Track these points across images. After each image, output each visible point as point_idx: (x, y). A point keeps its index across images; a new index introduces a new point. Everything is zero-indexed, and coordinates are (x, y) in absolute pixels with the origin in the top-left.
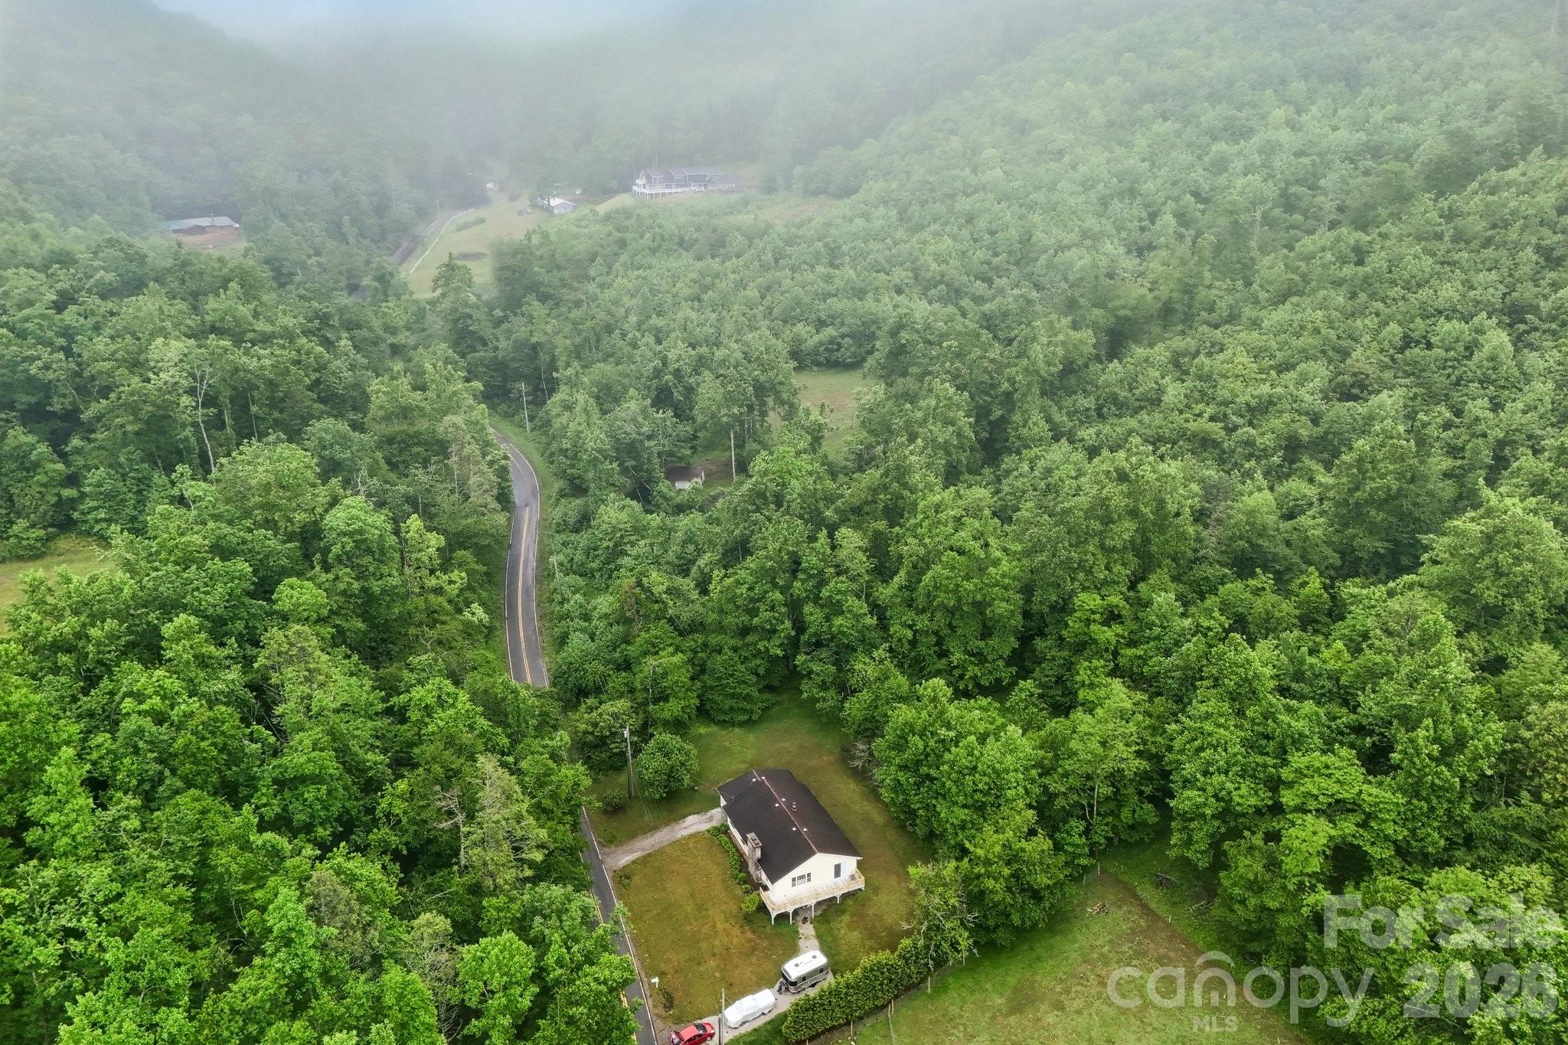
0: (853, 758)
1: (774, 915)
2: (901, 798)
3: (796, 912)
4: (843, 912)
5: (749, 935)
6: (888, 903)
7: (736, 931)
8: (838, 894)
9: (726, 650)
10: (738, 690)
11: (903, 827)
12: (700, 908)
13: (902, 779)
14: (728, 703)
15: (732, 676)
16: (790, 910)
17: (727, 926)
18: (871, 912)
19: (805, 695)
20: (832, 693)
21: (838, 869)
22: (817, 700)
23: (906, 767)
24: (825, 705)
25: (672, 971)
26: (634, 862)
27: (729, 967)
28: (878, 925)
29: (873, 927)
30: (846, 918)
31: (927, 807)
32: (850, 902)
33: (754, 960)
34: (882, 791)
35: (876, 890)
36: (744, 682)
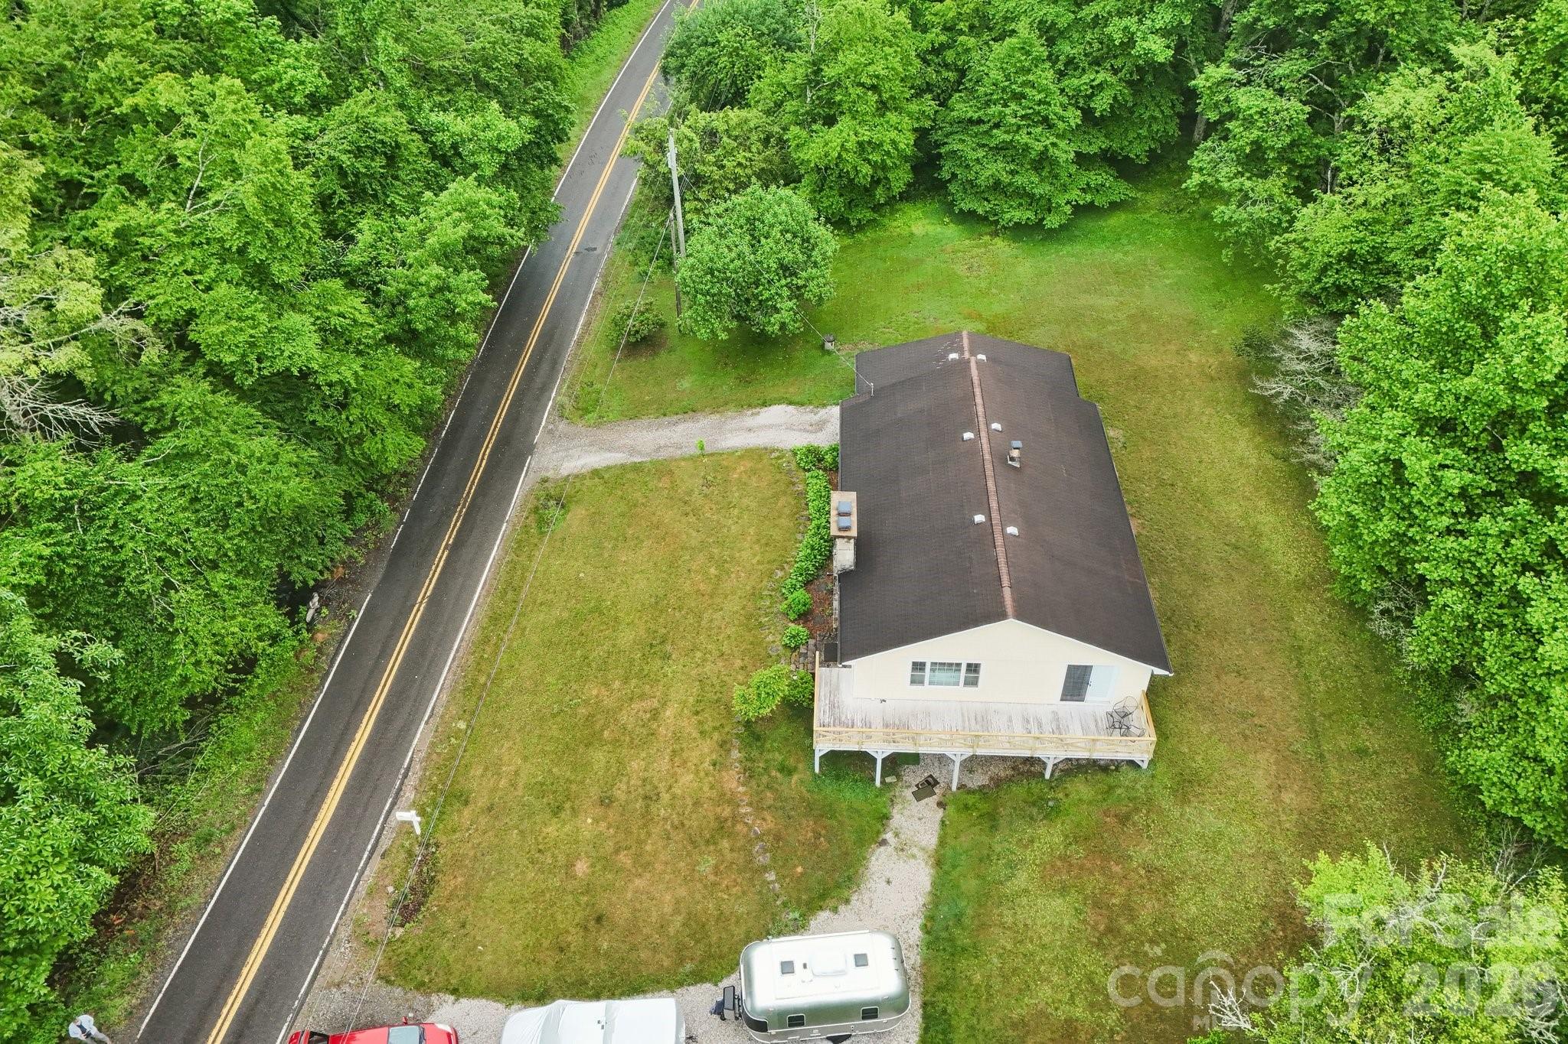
0: (1269, 369)
1: (822, 746)
2: (1385, 527)
3: (896, 763)
4: (1052, 813)
5: (732, 781)
6: (1211, 845)
7: (705, 750)
8: (1052, 754)
9: (1022, 27)
10: (1023, 138)
11: (1357, 611)
12: (656, 646)
13: (1417, 467)
14: (995, 169)
15: (1019, 97)
16: (880, 750)
17: (690, 727)
18: (1143, 852)
19: (1196, 178)
20: (1275, 185)
21: (1076, 683)
22: (1224, 196)
23: (1447, 427)
24: (1241, 214)
25: (482, 802)
26: (596, 473)
27: (625, 859)
28: (1148, 909)
29: (1129, 909)
30: (1050, 837)
31: (1479, 586)
32: (1081, 789)
33: (707, 864)
34: (1323, 483)
35: (1186, 785)
36: (1046, 122)
